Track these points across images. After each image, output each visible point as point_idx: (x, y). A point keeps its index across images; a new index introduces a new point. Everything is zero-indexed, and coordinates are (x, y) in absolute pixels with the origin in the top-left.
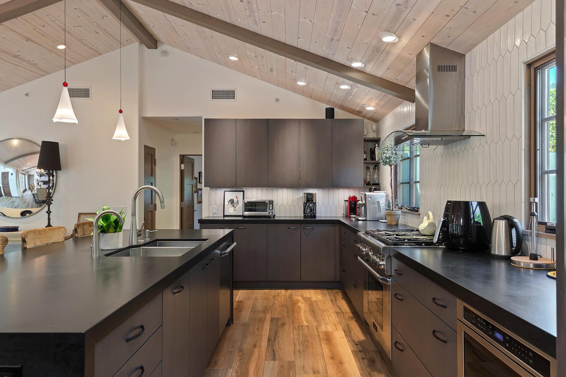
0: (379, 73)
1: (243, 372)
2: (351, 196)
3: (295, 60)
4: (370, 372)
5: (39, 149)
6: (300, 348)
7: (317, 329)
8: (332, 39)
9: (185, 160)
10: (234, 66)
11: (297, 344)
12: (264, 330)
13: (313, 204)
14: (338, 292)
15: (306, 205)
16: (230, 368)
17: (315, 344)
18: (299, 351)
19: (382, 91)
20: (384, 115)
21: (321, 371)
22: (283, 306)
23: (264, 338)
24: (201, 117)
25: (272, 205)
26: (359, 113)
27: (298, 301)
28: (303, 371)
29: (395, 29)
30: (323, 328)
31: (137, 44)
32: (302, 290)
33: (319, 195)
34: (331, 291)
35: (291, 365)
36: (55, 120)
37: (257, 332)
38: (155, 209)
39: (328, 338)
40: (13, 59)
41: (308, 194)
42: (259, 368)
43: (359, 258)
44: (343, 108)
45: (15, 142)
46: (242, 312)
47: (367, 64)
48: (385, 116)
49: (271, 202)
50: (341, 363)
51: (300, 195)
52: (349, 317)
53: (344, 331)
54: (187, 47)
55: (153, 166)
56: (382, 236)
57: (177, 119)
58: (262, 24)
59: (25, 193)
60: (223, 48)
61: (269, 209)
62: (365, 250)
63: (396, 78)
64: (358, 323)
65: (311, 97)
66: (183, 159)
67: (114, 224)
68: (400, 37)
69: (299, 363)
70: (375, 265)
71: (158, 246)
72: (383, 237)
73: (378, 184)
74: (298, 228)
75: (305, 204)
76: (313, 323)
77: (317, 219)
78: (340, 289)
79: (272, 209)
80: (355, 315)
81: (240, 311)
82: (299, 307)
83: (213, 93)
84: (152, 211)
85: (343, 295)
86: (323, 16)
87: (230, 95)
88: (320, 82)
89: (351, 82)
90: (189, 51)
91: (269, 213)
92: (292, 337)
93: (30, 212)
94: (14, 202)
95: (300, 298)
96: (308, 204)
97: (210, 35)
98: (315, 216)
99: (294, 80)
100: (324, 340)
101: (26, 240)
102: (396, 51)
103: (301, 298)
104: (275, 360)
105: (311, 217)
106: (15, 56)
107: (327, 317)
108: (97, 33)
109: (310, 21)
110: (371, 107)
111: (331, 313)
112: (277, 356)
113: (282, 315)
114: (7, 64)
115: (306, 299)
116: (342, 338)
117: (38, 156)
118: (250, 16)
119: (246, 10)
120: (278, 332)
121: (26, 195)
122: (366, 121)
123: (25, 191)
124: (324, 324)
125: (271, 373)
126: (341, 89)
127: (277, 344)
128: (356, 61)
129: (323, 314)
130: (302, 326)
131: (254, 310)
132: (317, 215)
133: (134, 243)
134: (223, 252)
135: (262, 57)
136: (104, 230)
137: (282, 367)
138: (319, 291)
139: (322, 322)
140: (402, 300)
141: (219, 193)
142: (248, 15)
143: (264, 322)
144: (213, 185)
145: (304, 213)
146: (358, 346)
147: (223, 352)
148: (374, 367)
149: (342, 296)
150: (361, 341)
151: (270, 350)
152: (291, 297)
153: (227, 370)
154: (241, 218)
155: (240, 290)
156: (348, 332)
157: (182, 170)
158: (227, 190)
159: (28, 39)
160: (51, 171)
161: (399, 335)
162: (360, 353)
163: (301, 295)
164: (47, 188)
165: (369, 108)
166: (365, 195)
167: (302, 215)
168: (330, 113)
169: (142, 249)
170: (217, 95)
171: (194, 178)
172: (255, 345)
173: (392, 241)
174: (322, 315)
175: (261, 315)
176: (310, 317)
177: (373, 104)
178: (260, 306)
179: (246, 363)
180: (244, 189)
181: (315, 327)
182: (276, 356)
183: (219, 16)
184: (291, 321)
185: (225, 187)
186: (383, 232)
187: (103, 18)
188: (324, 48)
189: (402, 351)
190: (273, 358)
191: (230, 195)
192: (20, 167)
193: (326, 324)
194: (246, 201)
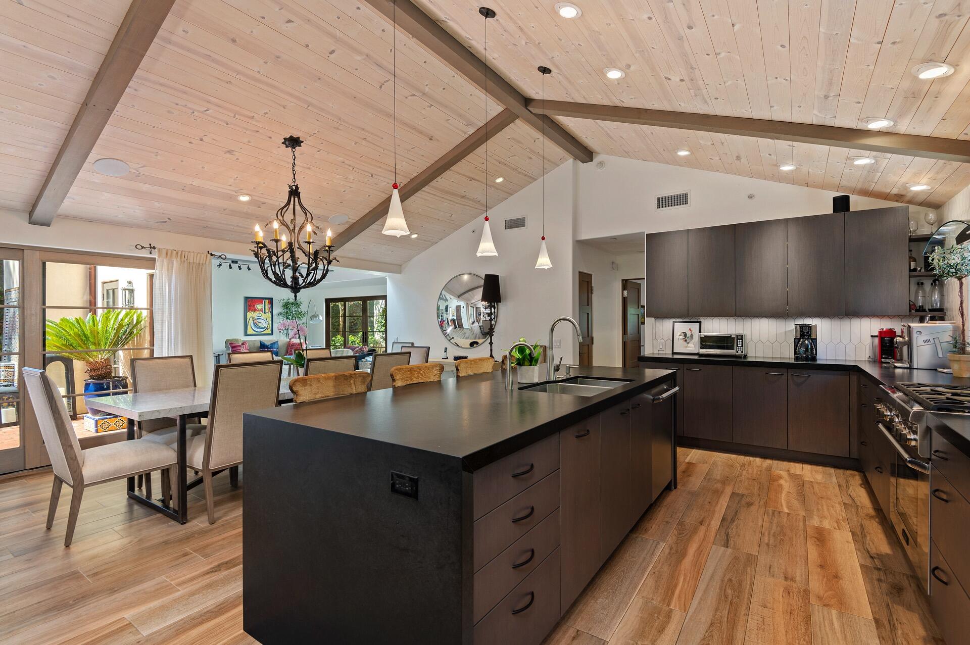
0: (927, 129)
1: (679, 550)
2: (884, 329)
3: (773, 138)
4: (890, 604)
5: (482, 282)
6: (769, 541)
7: (805, 520)
8: (826, 97)
9: (629, 285)
10: (687, 163)
11: (766, 534)
12: (719, 505)
13: (810, 341)
14: (855, 475)
15: (799, 341)
16: (664, 541)
17: (797, 541)
18: (768, 545)
19: (939, 158)
20: (951, 196)
21: (798, 578)
22: (754, 479)
23: (716, 515)
24: (644, 233)
25: (742, 341)
26: (899, 197)
27: (780, 477)
28: (768, 572)
29: (944, 55)
30: (815, 522)
31: (571, 160)
32: (789, 463)
33: (823, 328)
34: (841, 471)
35: (751, 560)
36: (479, 254)
37: (707, 506)
38: (593, 343)
39: (821, 537)
40: (461, 199)
41: (802, 326)
42: (701, 551)
43: (880, 425)
44: (865, 193)
45: (466, 277)
46: (691, 478)
47: (898, 120)
48: (953, 196)
49: (741, 337)
50: (836, 577)
51: (790, 327)
52: (867, 515)
53: (853, 534)
54: (625, 151)
55: (590, 295)
56: (920, 394)
57: (614, 238)
58: (714, 101)
59: (474, 325)
60: (668, 143)
61: (737, 346)
62: (889, 414)
63: (964, 132)
64: (883, 527)
65: (807, 185)
66: (626, 284)
67: (529, 357)
68: (957, 65)
69: (763, 560)
70: (902, 439)
71: (580, 384)
72: (921, 396)
73: (941, 310)
74: (810, 376)
75: (797, 341)
76: (799, 512)
77: (818, 362)
78: (858, 471)
79: (742, 346)
80: (879, 514)
81: (689, 476)
82: (781, 486)
83: (658, 201)
84: (588, 345)
85: (862, 480)
86: (805, 68)
87: (681, 199)
88: (819, 161)
89: (874, 153)
90: (629, 156)
91: (737, 352)
92: (760, 524)
93: (477, 343)
94: (465, 333)
95: (784, 474)
96: (801, 340)
97: (649, 132)
98: (814, 359)
99: (776, 165)
100: (813, 538)
101: (459, 368)
102: (953, 89)
103: (787, 474)
104: (727, 547)
105: (806, 359)
106: (463, 197)
107: (825, 507)
108: (531, 158)
109: (785, 79)
110: (923, 185)
111: (835, 503)
112: (731, 542)
113: (750, 491)
114: (456, 205)
115: (793, 476)
116: (847, 542)
117: (482, 289)
118: (696, 96)
119: (689, 89)
120: (740, 512)
121: (475, 327)
122: (912, 208)
123: (473, 323)
124: (818, 516)
125: (718, 562)
126: (858, 166)
127: (735, 527)
128: (875, 118)
129: (820, 502)
130: (780, 512)
131: (708, 477)
132: (818, 357)
133: (552, 379)
134: (656, 397)
135: (722, 144)
136: (520, 363)
137: (736, 558)
138: (819, 468)
139: (815, 513)
140: (946, 501)
141: (667, 324)
142: (693, 94)
143: (720, 495)
144: (660, 315)
145: (795, 353)
146: (875, 560)
147: (658, 520)
148: (898, 599)
149: (860, 482)
150: (882, 555)
151: (723, 533)
152: (769, 469)
153: (658, 543)
154: (696, 357)
155: (693, 449)
156: (859, 536)
157: (624, 298)
158: (678, 320)
159: (471, 179)
160: (493, 304)
161: (941, 558)
162: (876, 572)
163: (787, 470)
164: (490, 320)
165: (916, 188)
166: (909, 327)
167: (793, 356)
168: (841, 203)
169: (559, 386)
170: (663, 202)
171: (640, 307)
172: (702, 521)
173: (935, 403)
174: (818, 503)
175: (719, 486)
176: (796, 503)
177: (925, 180)
178: (718, 474)
179: (685, 541)
180: (702, 320)
181: (801, 518)
182: (729, 542)
183: (657, 106)
184: (762, 503)
185: (674, 318)
186: (928, 389)
187: (535, 141)
188: (815, 112)
189: (946, 584)
190: (725, 544)
191: (681, 327)
192: (469, 300)
193: (822, 517)
194: (702, 334)
